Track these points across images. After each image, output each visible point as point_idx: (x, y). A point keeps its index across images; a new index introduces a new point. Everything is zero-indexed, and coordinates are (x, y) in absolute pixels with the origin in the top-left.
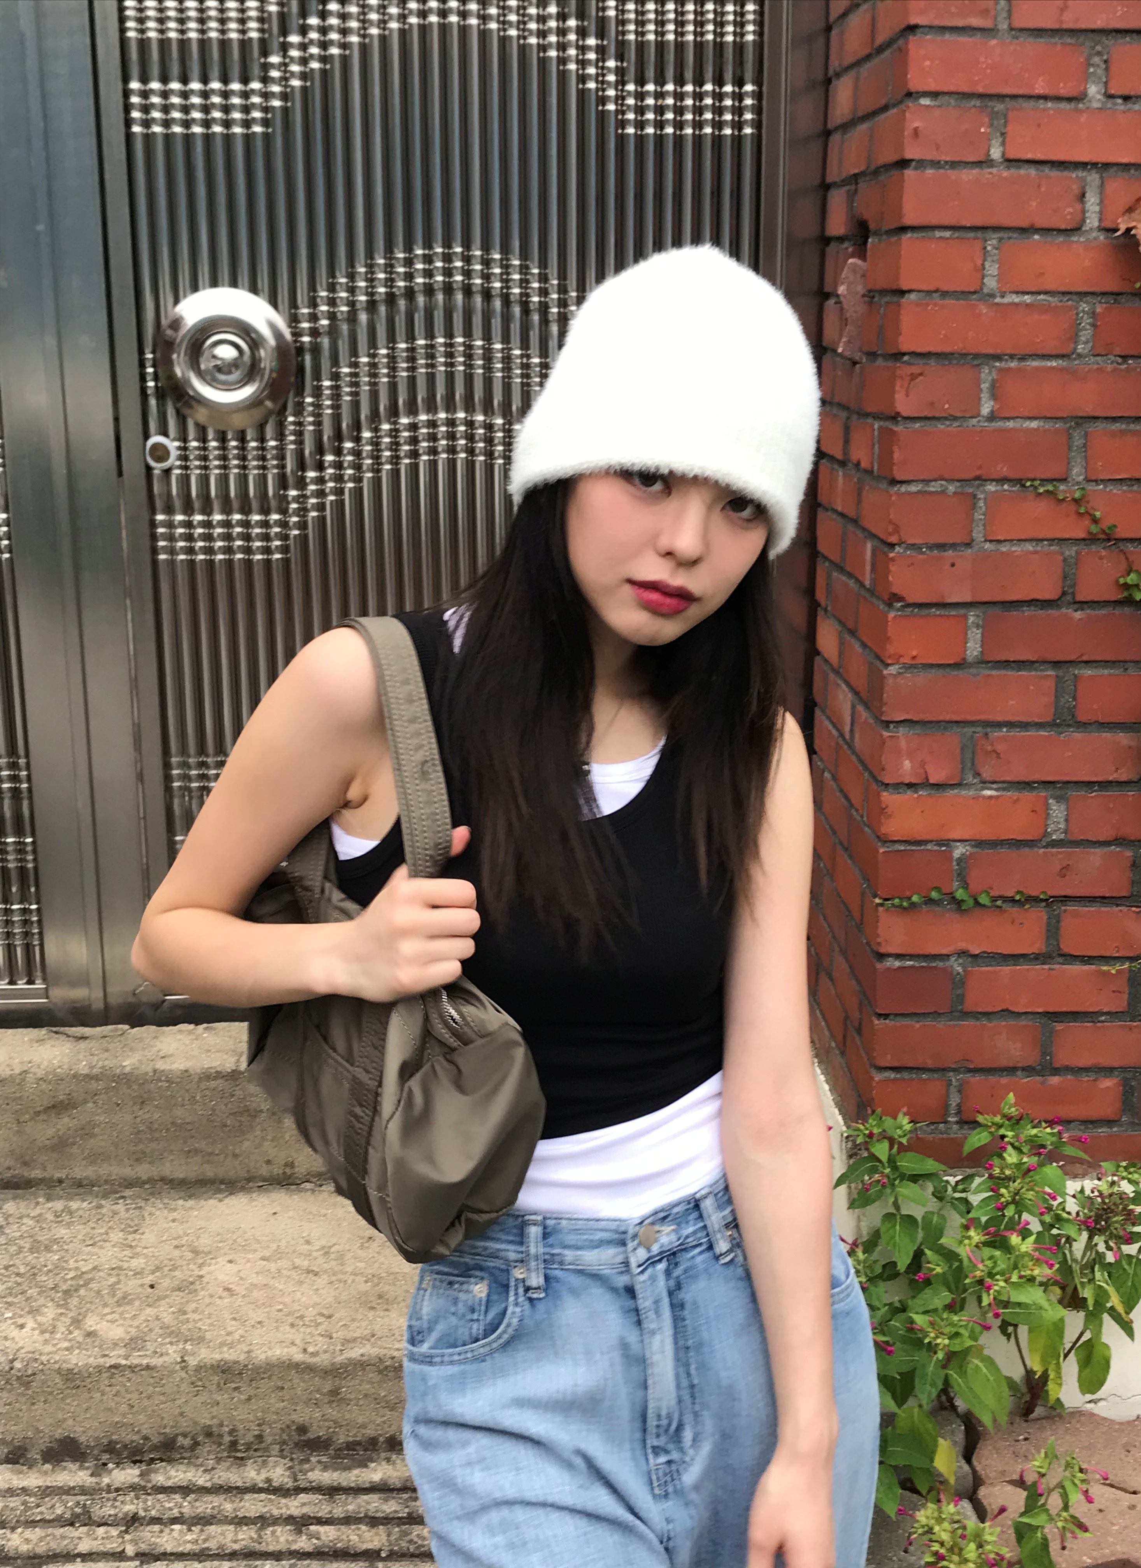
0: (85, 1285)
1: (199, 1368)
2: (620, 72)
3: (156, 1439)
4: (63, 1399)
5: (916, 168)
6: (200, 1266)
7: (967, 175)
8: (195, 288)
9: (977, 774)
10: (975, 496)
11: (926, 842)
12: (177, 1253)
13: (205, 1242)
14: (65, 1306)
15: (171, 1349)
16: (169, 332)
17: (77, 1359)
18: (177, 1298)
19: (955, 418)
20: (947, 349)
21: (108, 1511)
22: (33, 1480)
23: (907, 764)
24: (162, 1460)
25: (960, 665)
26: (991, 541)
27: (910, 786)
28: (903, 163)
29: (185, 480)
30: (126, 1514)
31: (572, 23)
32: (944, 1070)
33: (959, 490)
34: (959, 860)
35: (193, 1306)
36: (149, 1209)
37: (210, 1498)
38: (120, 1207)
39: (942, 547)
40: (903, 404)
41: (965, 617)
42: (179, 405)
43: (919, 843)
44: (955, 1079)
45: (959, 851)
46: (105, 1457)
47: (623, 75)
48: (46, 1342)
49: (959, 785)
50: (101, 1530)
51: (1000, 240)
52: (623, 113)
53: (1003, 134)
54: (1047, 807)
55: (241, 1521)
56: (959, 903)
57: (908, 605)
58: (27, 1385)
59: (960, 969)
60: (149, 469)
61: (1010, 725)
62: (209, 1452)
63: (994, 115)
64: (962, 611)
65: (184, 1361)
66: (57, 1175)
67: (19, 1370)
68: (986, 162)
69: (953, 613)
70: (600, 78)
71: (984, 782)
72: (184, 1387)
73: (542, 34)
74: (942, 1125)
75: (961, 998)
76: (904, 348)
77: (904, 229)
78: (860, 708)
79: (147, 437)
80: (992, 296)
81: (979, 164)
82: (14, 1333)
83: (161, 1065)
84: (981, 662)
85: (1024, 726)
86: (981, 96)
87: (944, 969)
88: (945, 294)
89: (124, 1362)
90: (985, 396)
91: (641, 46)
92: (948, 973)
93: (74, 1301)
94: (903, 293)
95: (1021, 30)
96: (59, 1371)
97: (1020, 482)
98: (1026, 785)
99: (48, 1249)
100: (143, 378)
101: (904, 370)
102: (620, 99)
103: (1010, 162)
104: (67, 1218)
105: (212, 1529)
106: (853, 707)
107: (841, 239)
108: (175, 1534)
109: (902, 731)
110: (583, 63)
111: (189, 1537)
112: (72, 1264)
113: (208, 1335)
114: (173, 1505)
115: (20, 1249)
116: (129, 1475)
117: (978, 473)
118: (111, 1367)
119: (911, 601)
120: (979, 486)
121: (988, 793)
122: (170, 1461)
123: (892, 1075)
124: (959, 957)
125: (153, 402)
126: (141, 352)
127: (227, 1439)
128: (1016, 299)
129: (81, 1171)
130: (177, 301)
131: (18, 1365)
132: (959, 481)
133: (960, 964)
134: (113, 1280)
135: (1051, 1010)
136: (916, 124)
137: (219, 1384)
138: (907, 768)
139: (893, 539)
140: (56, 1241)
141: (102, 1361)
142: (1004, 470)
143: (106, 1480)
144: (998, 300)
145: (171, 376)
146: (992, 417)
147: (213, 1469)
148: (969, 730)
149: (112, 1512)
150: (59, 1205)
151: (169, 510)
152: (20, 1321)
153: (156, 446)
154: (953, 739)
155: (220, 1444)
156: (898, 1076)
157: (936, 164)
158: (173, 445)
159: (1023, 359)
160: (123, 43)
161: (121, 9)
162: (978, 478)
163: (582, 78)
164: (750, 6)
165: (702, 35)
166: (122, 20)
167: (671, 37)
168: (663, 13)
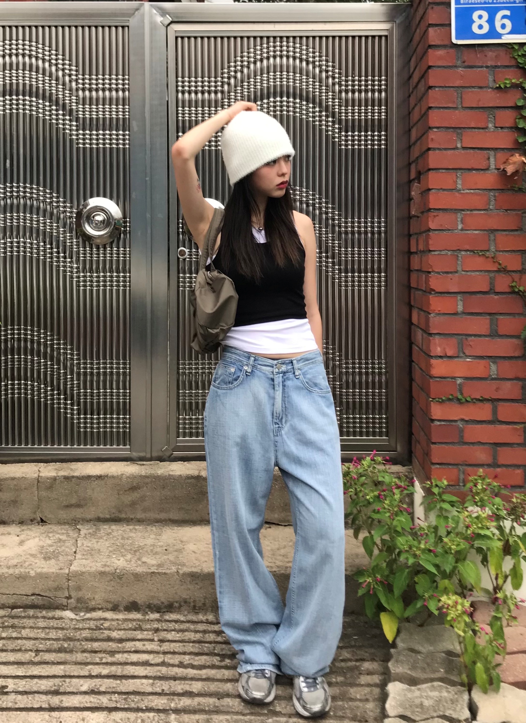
0: (142, 549)
1: (184, 574)
2: (340, 129)
3: (166, 603)
4: (133, 585)
5: (433, 151)
6: (184, 545)
7: (450, 152)
9: (464, 353)
10: (458, 256)
11: (447, 378)
12: (175, 542)
13: (185, 539)
14: (135, 555)
15: (173, 568)
17: (139, 570)
18: (176, 553)
19: (449, 230)
20: (446, 207)
21: (148, 626)
22: (121, 616)
23: (439, 349)
24: (168, 612)
25: (456, 314)
26: (464, 271)
27: (440, 357)
28: (429, 149)
29: (190, 263)
30: (155, 628)
31: (324, 113)
32: (457, 464)
33: (452, 254)
34: (460, 385)
35: (181, 556)
36: (165, 529)
37: (185, 624)
38: (154, 528)
39: (447, 273)
40: (432, 225)
41: (457, 297)
43: (444, 378)
44: (461, 468)
45: (459, 381)
46: (147, 610)
48: (128, 564)
49: (458, 357)
50: (146, 632)
51: (462, 173)
52: (341, 142)
53: (461, 140)
54: (490, 365)
55: (196, 632)
56: (459, 400)
57: (436, 293)
58: (120, 579)
59: (461, 426)
60: (178, 258)
61: (475, 335)
62: (185, 610)
63: (458, 134)
64: (455, 295)
65: (178, 572)
66: (131, 517)
67: (118, 573)
68: (456, 148)
69: (452, 296)
70: (333, 131)
71: (466, 356)
72: (178, 582)
73: (314, 117)
74: (457, 487)
75: (462, 437)
76: (431, 207)
77: (430, 170)
79: (178, 248)
80: (460, 190)
81: (454, 149)
82: (117, 562)
84: (463, 313)
85: (480, 336)
86: (453, 128)
87: (455, 425)
88: (444, 190)
89: (156, 571)
90: (459, 223)
91: (347, 120)
92: (458, 427)
93: (138, 554)
94: (430, 190)
95: (466, 107)
96: (132, 574)
97: (472, 251)
98: (481, 357)
99: (128, 539)
100: (178, 227)
101: (431, 214)
102: (340, 137)
103: (464, 148)
104: (134, 531)
105: (186, 633)
106: (422, 335)
107: (414, 179)
108: (173, 634)
109: (437, 337)
110: (327, 126)
111: (178, 635)
112: (137, 543)
113: (187, 564)
114: (172, 625)
115: (118, 539)
116: (156, 616)
117: (458, 248)
118: (152, 573)
119: (437, 291)
120: (459, 253)
121: (468, 360)
122: (171, 612)
123: (438, 466)
124: (461, 421)
125: (181, 236)
126: (178, 219)
127: (192, 604)
128: (468, 191)
129: (140, 515)
131: (118, 571)
132: (452, 251)
133: (461, 424)
134: (152, 548)
135: (496, 442)
136: (433, 137)
137: (190, 582)
138: (439, 351)
139: (430, 270)
140: (130, 537)
141: (148, 570)
142: (468, 247)
143: (147, 617)
144: (462, 192)
146: (462, 230)
147: (187, 615)
148: (461, 337)
149: (149, 627)
150: (131, 527)
151: (184, 273)
152: (119, 558)
153: (181, 251)
154: (454, 341)
155: (189, 606)
156: (440, 466)
157: (439, 149)
158: (187, 251)
159: (471, 210)
160: (177, 121)
161: (177, 111)
162: (459, 250)
163: (327, 131)
164: (383, 107)
165: (367, 116)
166: (177, 114)
167: (357, 117)
168: (354, 110)
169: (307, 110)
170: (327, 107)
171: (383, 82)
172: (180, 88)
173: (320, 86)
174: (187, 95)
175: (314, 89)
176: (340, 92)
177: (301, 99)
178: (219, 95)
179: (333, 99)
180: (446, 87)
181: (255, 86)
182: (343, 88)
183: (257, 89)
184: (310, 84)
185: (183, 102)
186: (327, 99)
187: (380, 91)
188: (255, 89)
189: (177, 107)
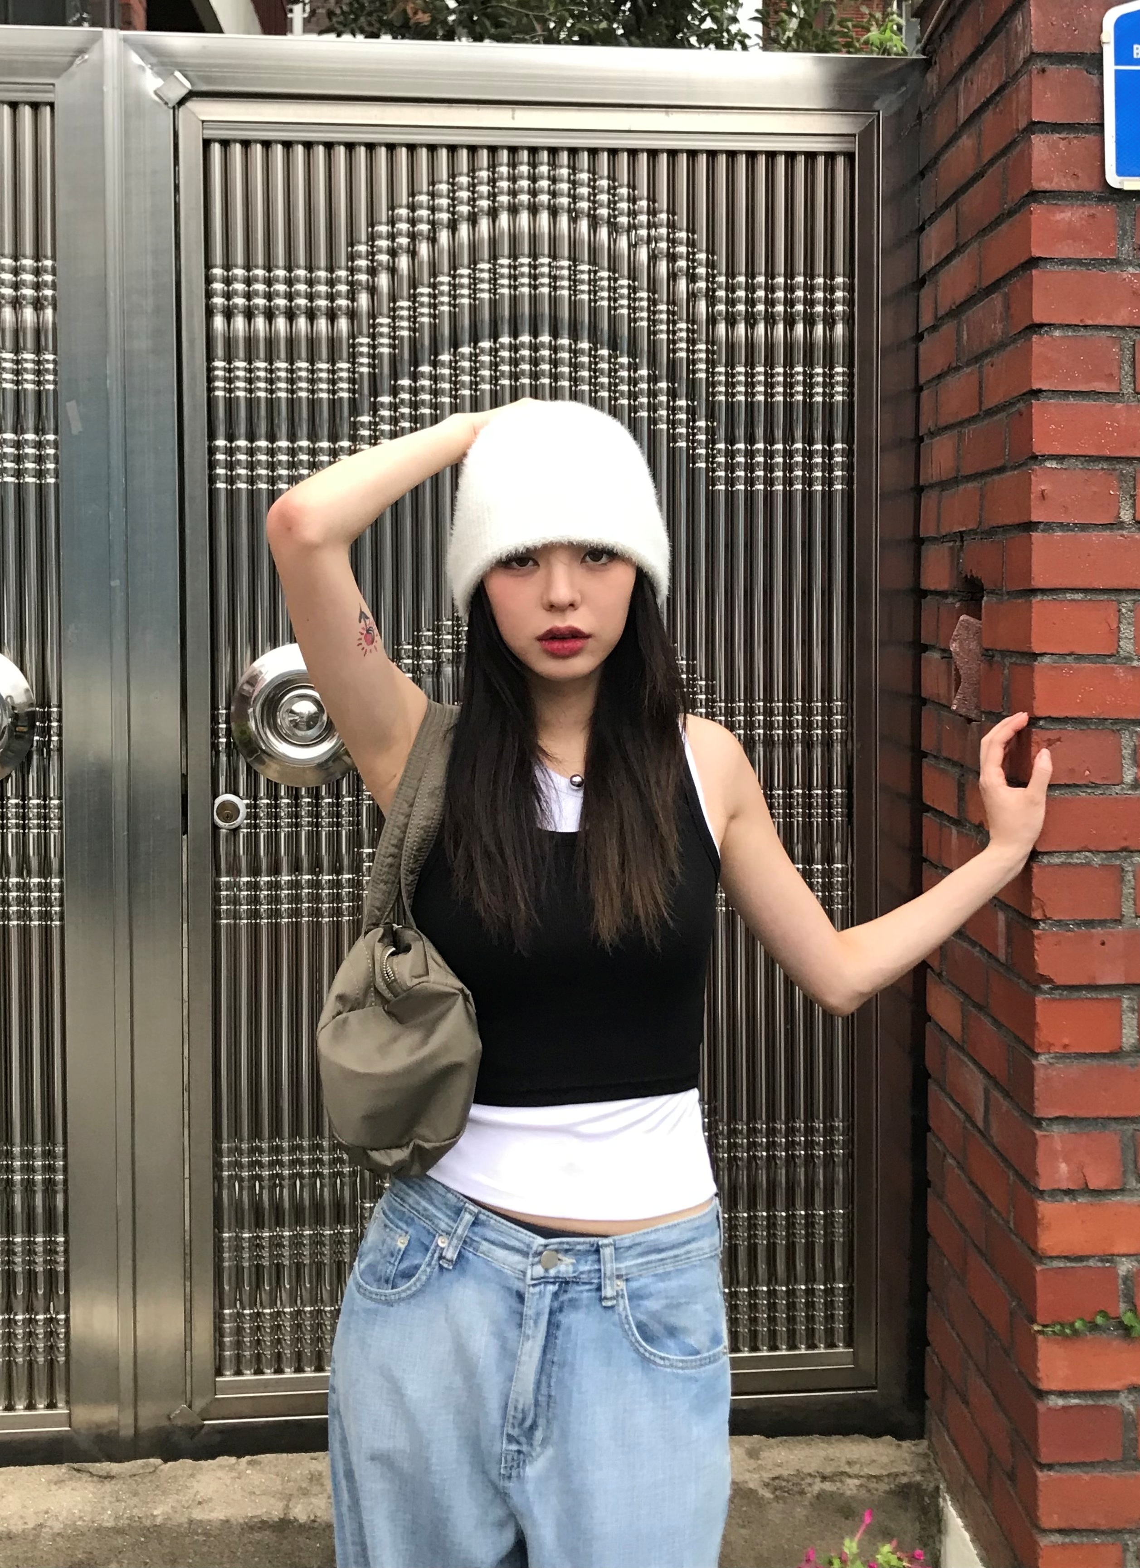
2: (711, 432)
5: (1042, 531)
7: (1096, 537)
8: (275, 645)
10: (1122, 869)
11: (1087, 1258)
16: (246, 687)
19: (1097, 786)
20: (1085, 714)
23: (1063, 1168)
25: (1116, 1054)
27: (1068, 1192)
28: (1030, 526)
29: (252, 840)
31: (663, 385)
32: (1119, 1531)
33: (1106, 862)
34: (1126, 1279)
39: (1090, 923)
41: (1119, 1000)
42: (249, 760)
43: (1080, 1259)
45: (1125, 1267)
47: (713, 434)
49: (1122, 1191)
51: (1135, 601)
52: (714, 471)
53: (1132, 496)
56: (1127, 1329)
57: (1057, 988)
59: (1131, 1408)
60: (216, 828)
63: (1123, 478)
64: (1114, 994)
68: (1117, 524)
69: (1106, 996)
70: (691, 438)
73: (633, 396)
75: (1134, 1443)
76: (1039, 713)
77: (1034, 592)
78: (996, 1094)
79: (215, 795)
80: (1129, 659)
81: (1110, 526)
83: (198, 1514)
84: (1139, 1050)
86: (1107, 459)
87: (1114, 1409)
88: (1080, 657)
90: (1127, 762)
91: (731, 407)
92: (1120, 1412)
94: (1035, 656)
100: (215, 733)
101: (1039, 735)
102: (710, 458)
106: (986, 1092)
107: (943, 594)
109: (1057, 1129)
110: (673, 423)
117: (1124, 844)
119: (1058, 983)
120: (1125, 858)
123: (1062, 1538)
124: (1130, 1393)
125: (223, 758)
126: (214, 707)
130: (254, 658)
132: (1105, 852)
133: (1132, 1402)
136: (1043, 487)
138: (1063, 1172)
139: (1035, 915)
145: (245, 731)
146: (1136, 785)
148: (1129, 1128)
151: (234, 870)
153: (223, 804)
154: (1112, 1139)
156: (1067, 1540)
157: (1063, 526)
158: (242, 804)
160: (211, 402)
161: (210, 369)
162: (1125, 849)
163: (673, 438)
164: (839, 369)
165: (792, 395)
166: (210, 379)
167: (761, 398)
168: (753, 376)
169: (613, 372)
170: (672, 364)
171: (839, 294)
172: (218, 301)
173: (653, 302)
174: (239, 322)
175: (633, 309)
176: (712, 320)
177: (594, 339)
178: (343, 324)
179: (691, 341)
180: (1085, 327)
181: (455, 297)
182: (721, 307)
183: (461, 306)
184: (622, 297)
185: (229, 342)
186: (674, 342)
187: (830, 321)
188: (455, 306)
189: (210, 358)
